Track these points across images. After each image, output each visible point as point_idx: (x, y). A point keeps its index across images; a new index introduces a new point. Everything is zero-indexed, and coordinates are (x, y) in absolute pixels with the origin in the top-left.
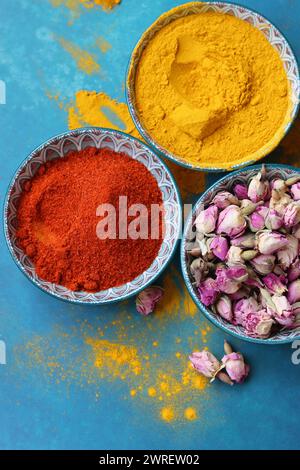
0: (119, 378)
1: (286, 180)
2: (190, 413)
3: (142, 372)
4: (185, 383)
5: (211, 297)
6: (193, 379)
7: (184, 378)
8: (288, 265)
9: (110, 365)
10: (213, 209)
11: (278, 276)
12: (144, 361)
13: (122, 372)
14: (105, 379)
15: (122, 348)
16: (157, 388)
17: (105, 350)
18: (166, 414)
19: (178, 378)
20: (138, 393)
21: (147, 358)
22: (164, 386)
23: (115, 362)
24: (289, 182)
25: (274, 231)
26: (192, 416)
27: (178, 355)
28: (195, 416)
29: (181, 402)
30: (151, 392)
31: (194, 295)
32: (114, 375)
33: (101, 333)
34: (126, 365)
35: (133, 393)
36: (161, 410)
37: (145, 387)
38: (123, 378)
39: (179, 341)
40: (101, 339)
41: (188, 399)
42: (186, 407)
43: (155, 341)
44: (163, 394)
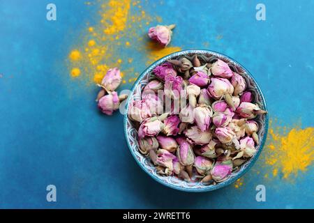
0: (102, 18)
1: (257, 133)
2: (76, 72)
3: (106, 34)
4: (99, 67)
5: (160, 73)
6: (101, 73)
7: (102, 66)
8: (187, 134)
9: (111, 11)
10: (230, 73)
11: (178, 127)
12: (115, 36)
13: (107, 21)
14: (101, 9)
15: (124, 20)
16: (95, 47)
17: (123, 7)
18: (75, 54)
19: (103, 62)
20: (92, 33)
21: (117, 38)
22: (96, 51)
23: (113, 15)
24: (255, 135)
25: (211, 119)
26: (74, 73)
27: (120, 61)
28: (73, 76)
29: (84, 65)
30: (92, 43)
31: (162, 61)
32: (104, 15)
33: (135, 4)
34: (111, 22)
35: (91, 29)
36: (78, 50)
37: (95, 38)
38: (102, 21)
39: (130, 61)
40: (131, 4)
41: (86, 70)
42: (80, 68)
43: (130, 43)
44: (90, 52)
